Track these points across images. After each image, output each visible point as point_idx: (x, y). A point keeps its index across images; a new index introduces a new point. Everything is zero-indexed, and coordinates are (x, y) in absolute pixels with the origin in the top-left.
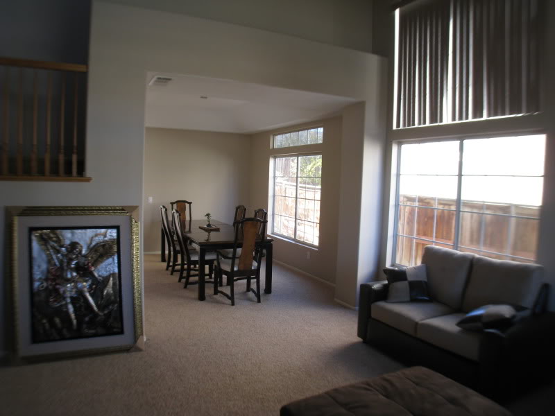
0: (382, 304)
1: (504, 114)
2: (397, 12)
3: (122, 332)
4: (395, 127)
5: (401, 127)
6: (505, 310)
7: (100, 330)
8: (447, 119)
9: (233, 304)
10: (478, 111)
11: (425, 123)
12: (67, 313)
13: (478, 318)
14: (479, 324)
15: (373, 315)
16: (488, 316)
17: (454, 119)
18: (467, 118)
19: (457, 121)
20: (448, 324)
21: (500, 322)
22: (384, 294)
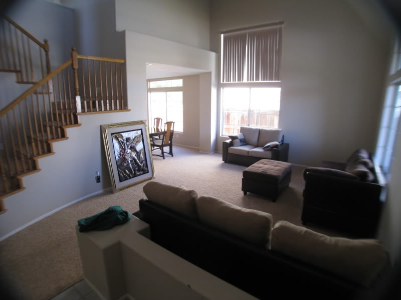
0: (232, 147)
1: (267, 80)
2: (222, 35)
3: (148, 172)
4: (222, 82)
5: (225, 82)
6: (276, 143)
7: (142, 172)
8: (245, 80)
9: (164, 158)
10: (257, 78)
11: (235, 81)
12: (130, 168)
13: (269, 146)
14: (270, 148)
15: (229, 152)
16: (272, 145)
17: (248, 80)
18: (253, 80)
19: (249, 82)
20: (259, 150)
21: (276, 146)
22: (231, 144)
